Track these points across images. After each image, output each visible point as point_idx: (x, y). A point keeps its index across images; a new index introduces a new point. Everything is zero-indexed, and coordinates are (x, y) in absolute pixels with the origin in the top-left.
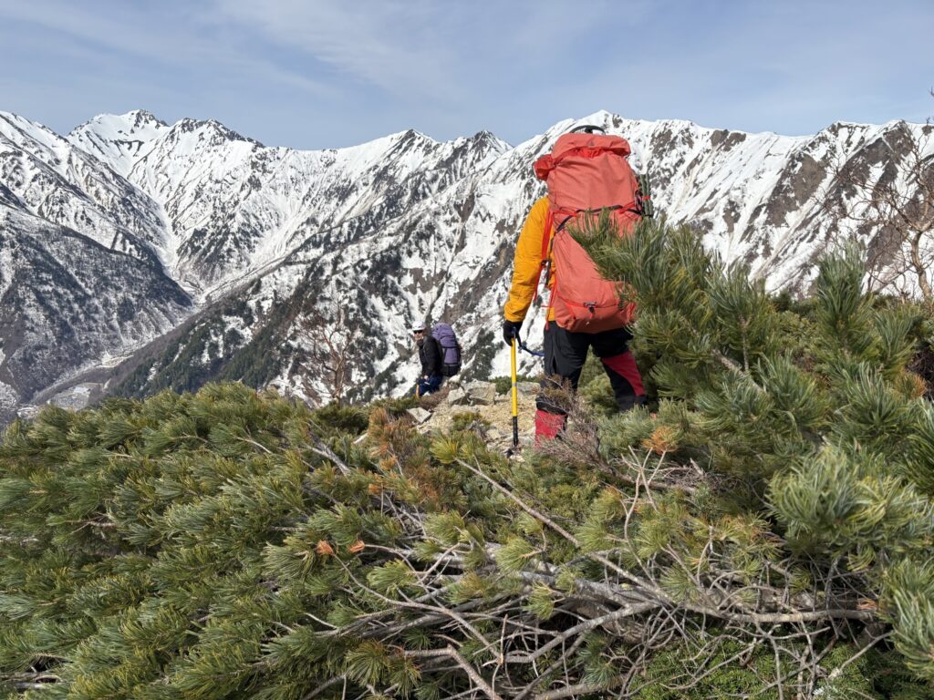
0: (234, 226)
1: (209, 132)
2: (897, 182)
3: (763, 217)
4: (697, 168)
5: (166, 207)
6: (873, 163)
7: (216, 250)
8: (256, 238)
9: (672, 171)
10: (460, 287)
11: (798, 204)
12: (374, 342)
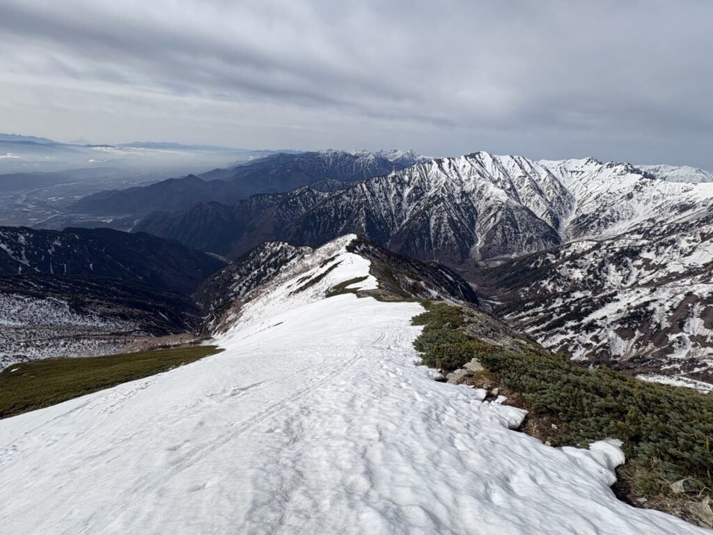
0: (603, 215)
1: (620, 168)
5: (578, 201)
7: (587, 225)
8: (612, 223)
10: (669, 274)
12: (597, 282)
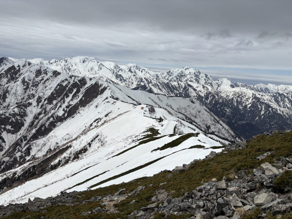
2: (79, 94)
3: (46, 102)
4: (48, 81)
6: (74, 88)
9: (39, 82)
11: (57, 98)
